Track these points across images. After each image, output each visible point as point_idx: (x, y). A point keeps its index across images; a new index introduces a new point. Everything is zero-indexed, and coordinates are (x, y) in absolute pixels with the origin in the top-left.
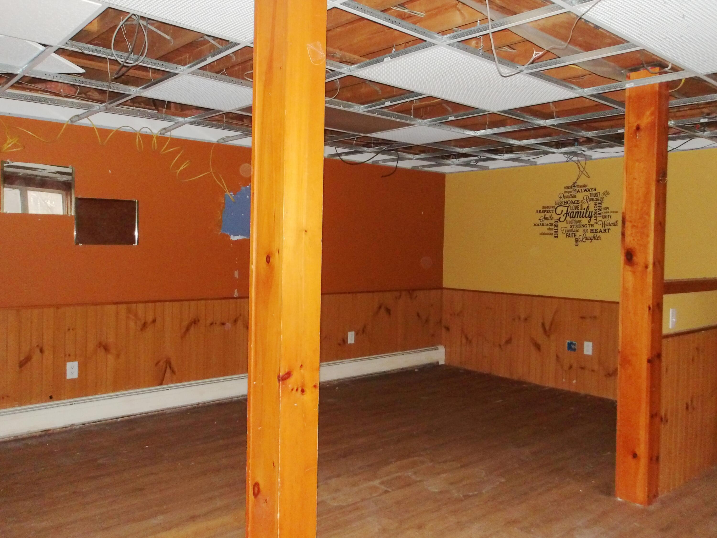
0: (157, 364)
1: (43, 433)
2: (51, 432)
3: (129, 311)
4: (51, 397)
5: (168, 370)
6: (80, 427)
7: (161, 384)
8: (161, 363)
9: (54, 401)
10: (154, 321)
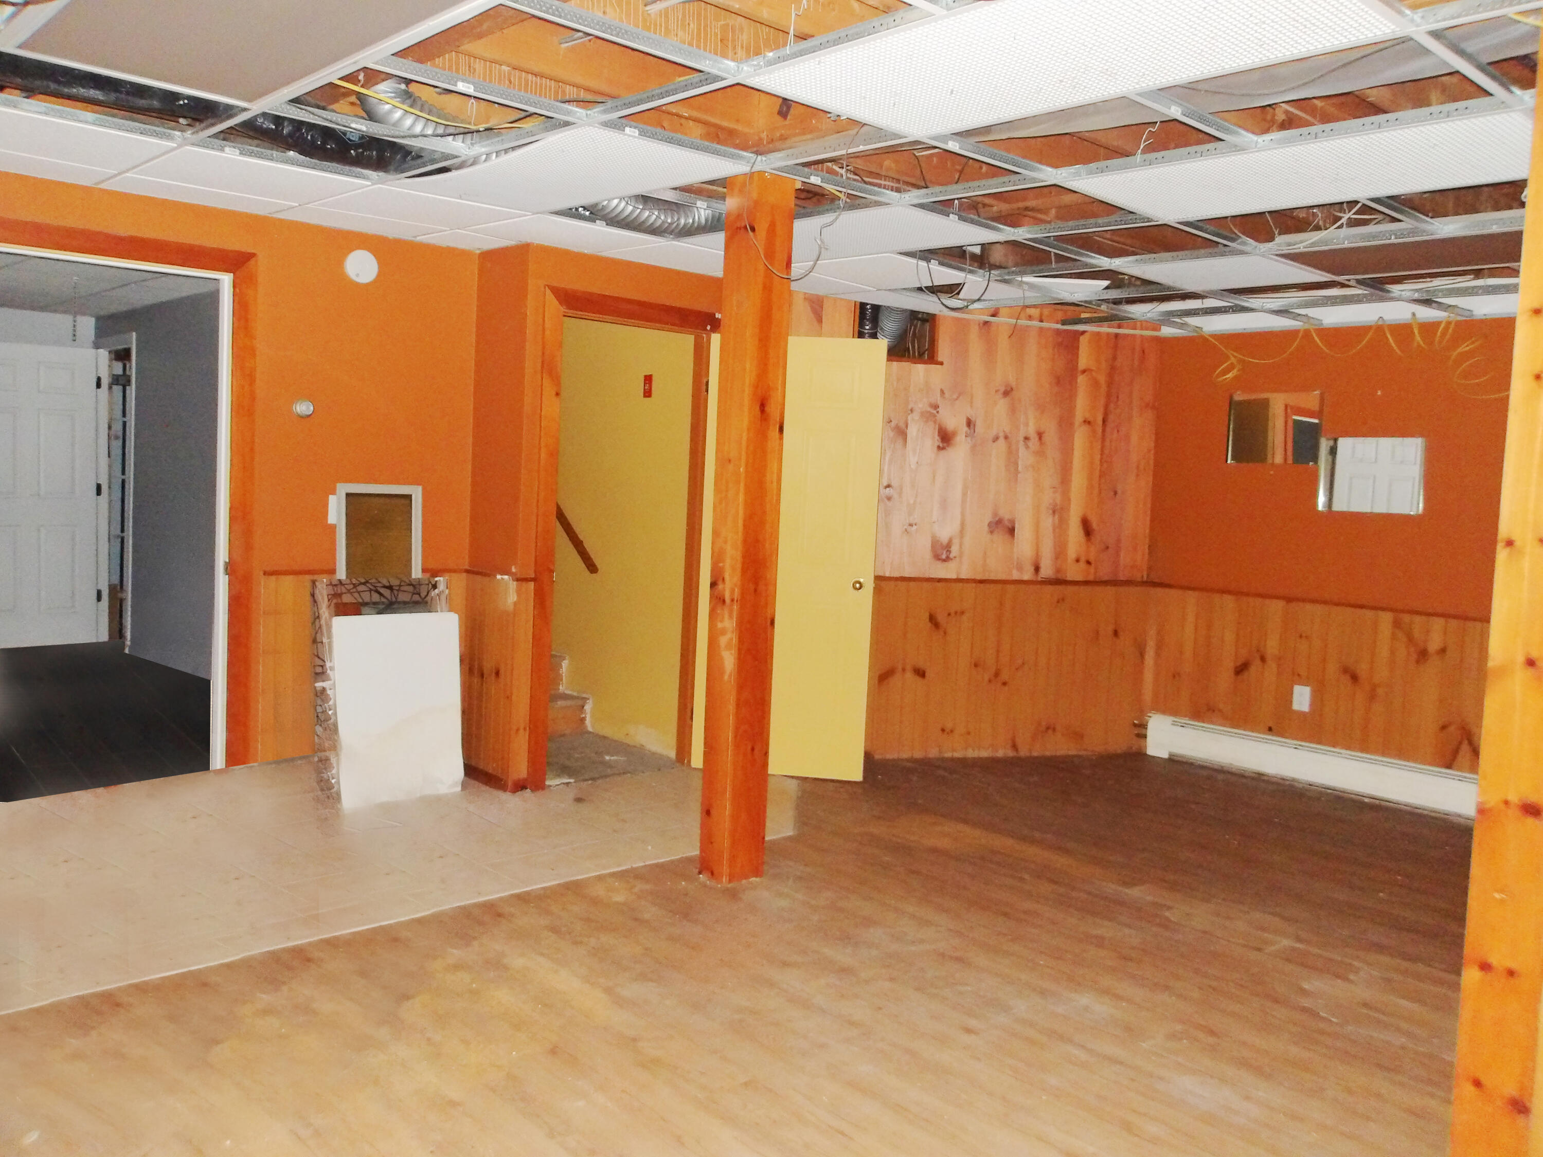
0: (1444, 728)
1: (1256, 776)
2: (1265, 778)
3: (1397, 624)
4: (1270, 729)
5: (1465, 747)
6: (1303, 787)
7: (1449, 766)
8: (1452, 728)
9: (1273, 735)
10: (1443, 651)
